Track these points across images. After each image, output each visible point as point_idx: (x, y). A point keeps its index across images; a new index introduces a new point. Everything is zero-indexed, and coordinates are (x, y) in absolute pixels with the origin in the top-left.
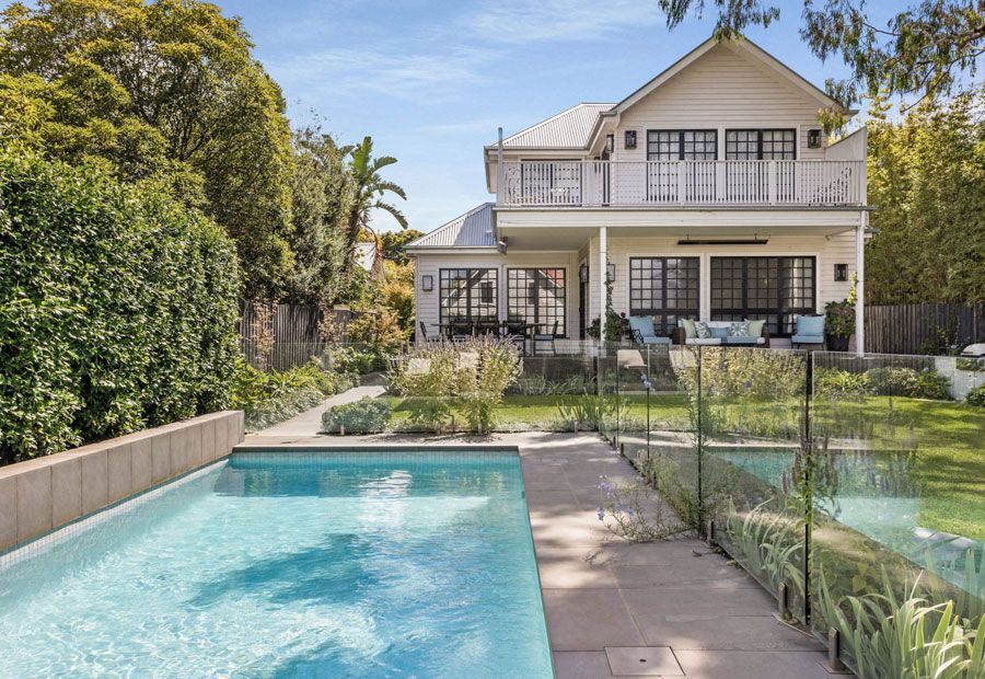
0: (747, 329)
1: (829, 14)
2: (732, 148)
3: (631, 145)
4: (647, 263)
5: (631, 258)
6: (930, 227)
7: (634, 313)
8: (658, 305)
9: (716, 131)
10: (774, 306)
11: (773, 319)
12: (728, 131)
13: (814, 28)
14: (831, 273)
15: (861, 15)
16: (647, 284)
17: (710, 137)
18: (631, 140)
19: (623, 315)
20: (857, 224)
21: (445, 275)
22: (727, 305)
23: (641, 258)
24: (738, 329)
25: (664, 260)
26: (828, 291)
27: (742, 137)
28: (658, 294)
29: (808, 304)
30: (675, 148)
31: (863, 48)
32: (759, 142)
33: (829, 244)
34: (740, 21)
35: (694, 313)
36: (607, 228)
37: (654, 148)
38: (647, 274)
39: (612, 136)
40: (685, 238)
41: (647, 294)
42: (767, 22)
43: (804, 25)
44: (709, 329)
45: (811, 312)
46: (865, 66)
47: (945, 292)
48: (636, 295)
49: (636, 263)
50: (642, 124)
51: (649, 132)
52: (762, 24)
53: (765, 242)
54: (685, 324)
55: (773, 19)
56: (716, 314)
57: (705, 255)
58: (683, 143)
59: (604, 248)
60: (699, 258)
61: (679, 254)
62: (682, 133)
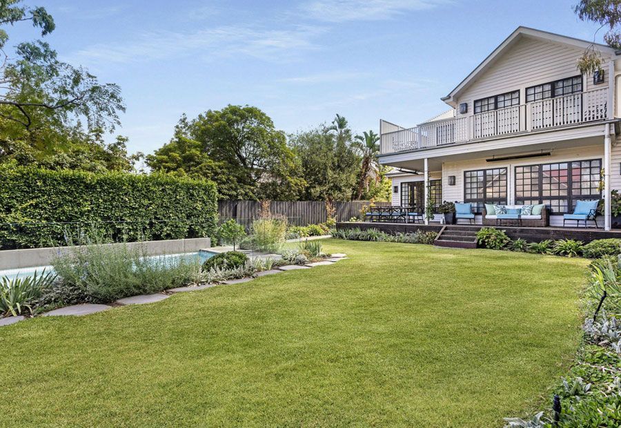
2: (531, 98)
3: (464, 111)
7: (466, 201)
8: (481, 196)
9: (518, 91)
12: (527, 89)
16: (474, 185)
17: (515, 95)
18: (464, 109)
23: (471, 171)
25: (484, 171)
27: (539, 90)
28: (481, 190)
30: (491, 107)
32: (553, 90)
35: (504, 200)
37: (478, 110)
38: (474, 179)
40: (491, 158)
41: (474, 191)
48: (469, 191)
50: (470, 99)
51: (475, 101)
54: (487, 206)
56: (519, 200)
57: (511, 166)
58: (496, 103)
59: (426, 169)
60: (508, 166)
61: (492, 167)
62: (496, 97)
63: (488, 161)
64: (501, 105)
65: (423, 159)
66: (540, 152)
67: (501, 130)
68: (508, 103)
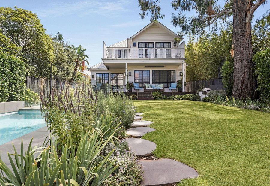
0: (160, 86)
1: (178, 17)
2: (157, 46)
3: (135, 46)
4: (138, 72)
5: (135, 71)
6: (199, 63)
7: (135, 82)
8: (141, 81)
9: (153, 43)
10: (166, 81)
11: (166, 84)
12: (156, 43)
13: (174, 19)
14: (179, 74)
15: (185, 17)
16: (138, 76)
17: (152, 44)
18: (135, 45)
19: (133, 83)
20: (182, 62)
21: (97, 75)
22: (156, 81)
23: (137, 70)
24: (158, 86)
25: (142, 71)
26: (178, 78)
27: (159, 44)
28: (141, 78)
29: (174, 81)
30: (144, 46)
31: (184, 24)
32: (163, 45)
33: (179, 67)
34: (156, 18)
35: (149, 83)
36: (127, 63)
37: (140, 46)
38: (138, 74)
39: (131, 44)
40: (146, 66)
41: (138, 79)
42: (162, 18)
43: (172, 19)
44: (151, 86)
45: (175, 82)
46: (184, 28)
47: (202, 77)
48: (136, 79)
49: (136, 72)
50: (137, 42)
51: (139, 43)
52: (161, 18)
53: (164, 67)
54: (146, 85)
55: (163, 17)
56: (154, 83)
57: (151, 70)
58: (146, 45)
59: (126, 68)
60: (150, 70)
61: (145, 70)
62: (146, 43)
63: (145, 67)
64: (148, 46)
65: (125, 63)
66: (161, 66)
67: (148, 56)
68: (150, 46)
